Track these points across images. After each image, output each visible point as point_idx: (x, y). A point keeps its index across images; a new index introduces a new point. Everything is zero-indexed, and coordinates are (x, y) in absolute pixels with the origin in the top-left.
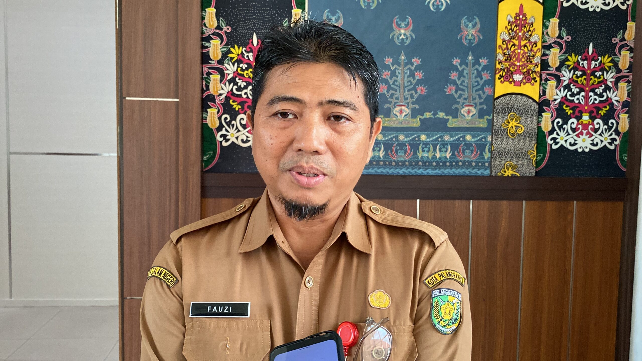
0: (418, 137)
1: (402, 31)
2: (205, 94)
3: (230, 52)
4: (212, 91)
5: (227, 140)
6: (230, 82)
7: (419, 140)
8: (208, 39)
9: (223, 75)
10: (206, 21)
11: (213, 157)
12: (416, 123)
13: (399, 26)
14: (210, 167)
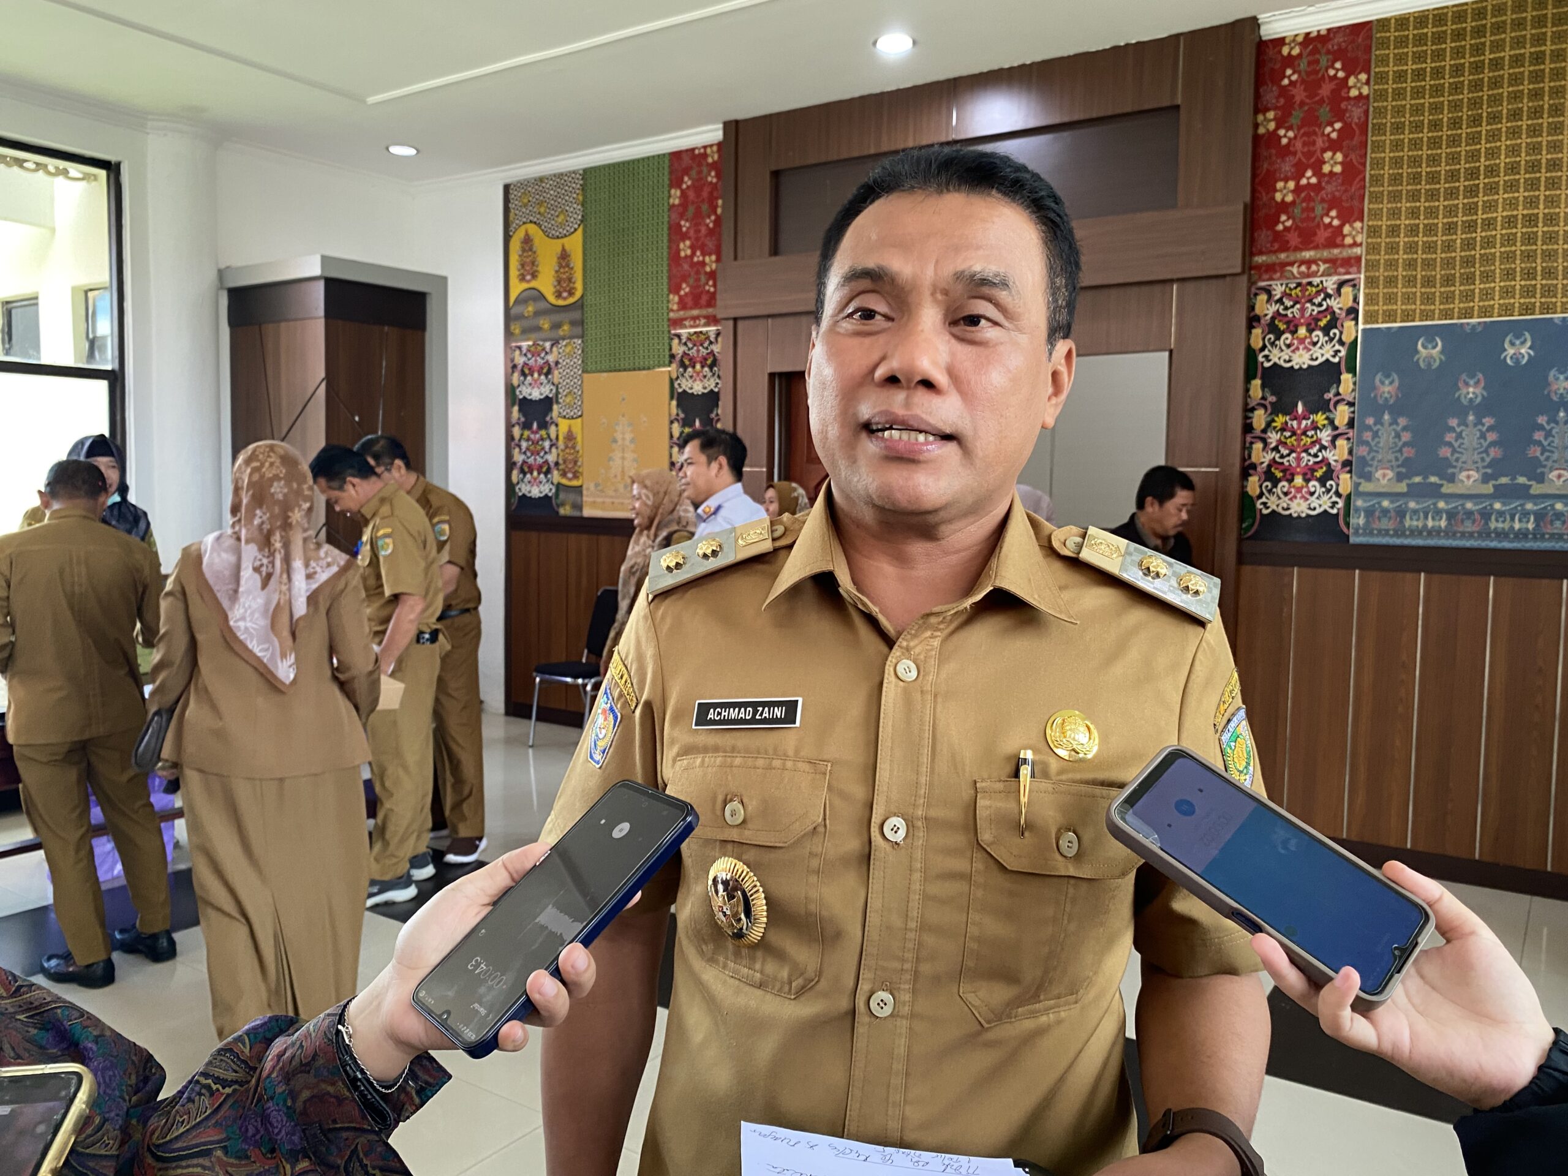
0: (1491, 505)
1: (1471, 390)
2: (1247, 463)
3: (1273, 421)
4: (1254, 459)
5: (1267, 508)
6: (1273, 449)
7: (1492, 508)
8: (1253, 409)
9: (1266, 443)
10: (1251, 393)
11: (1252, 525)
12: (1488, 489)
13: (1467, 384)
14: (1250, 534)
